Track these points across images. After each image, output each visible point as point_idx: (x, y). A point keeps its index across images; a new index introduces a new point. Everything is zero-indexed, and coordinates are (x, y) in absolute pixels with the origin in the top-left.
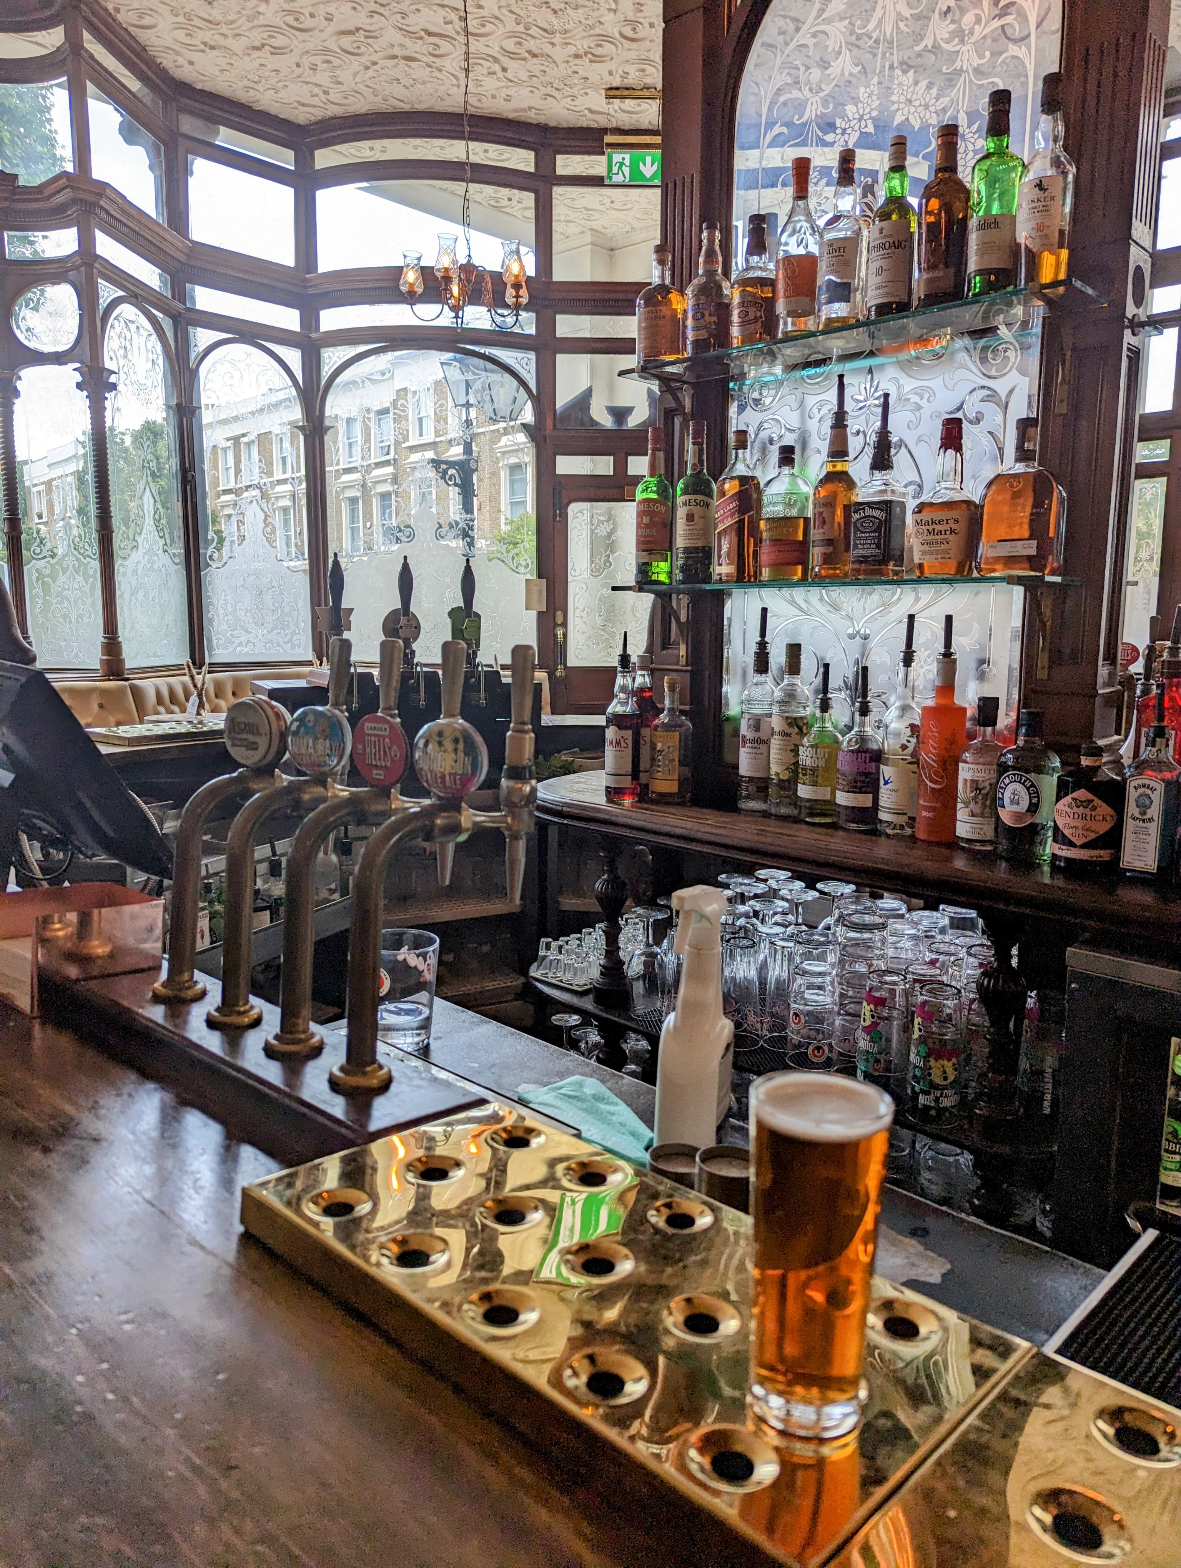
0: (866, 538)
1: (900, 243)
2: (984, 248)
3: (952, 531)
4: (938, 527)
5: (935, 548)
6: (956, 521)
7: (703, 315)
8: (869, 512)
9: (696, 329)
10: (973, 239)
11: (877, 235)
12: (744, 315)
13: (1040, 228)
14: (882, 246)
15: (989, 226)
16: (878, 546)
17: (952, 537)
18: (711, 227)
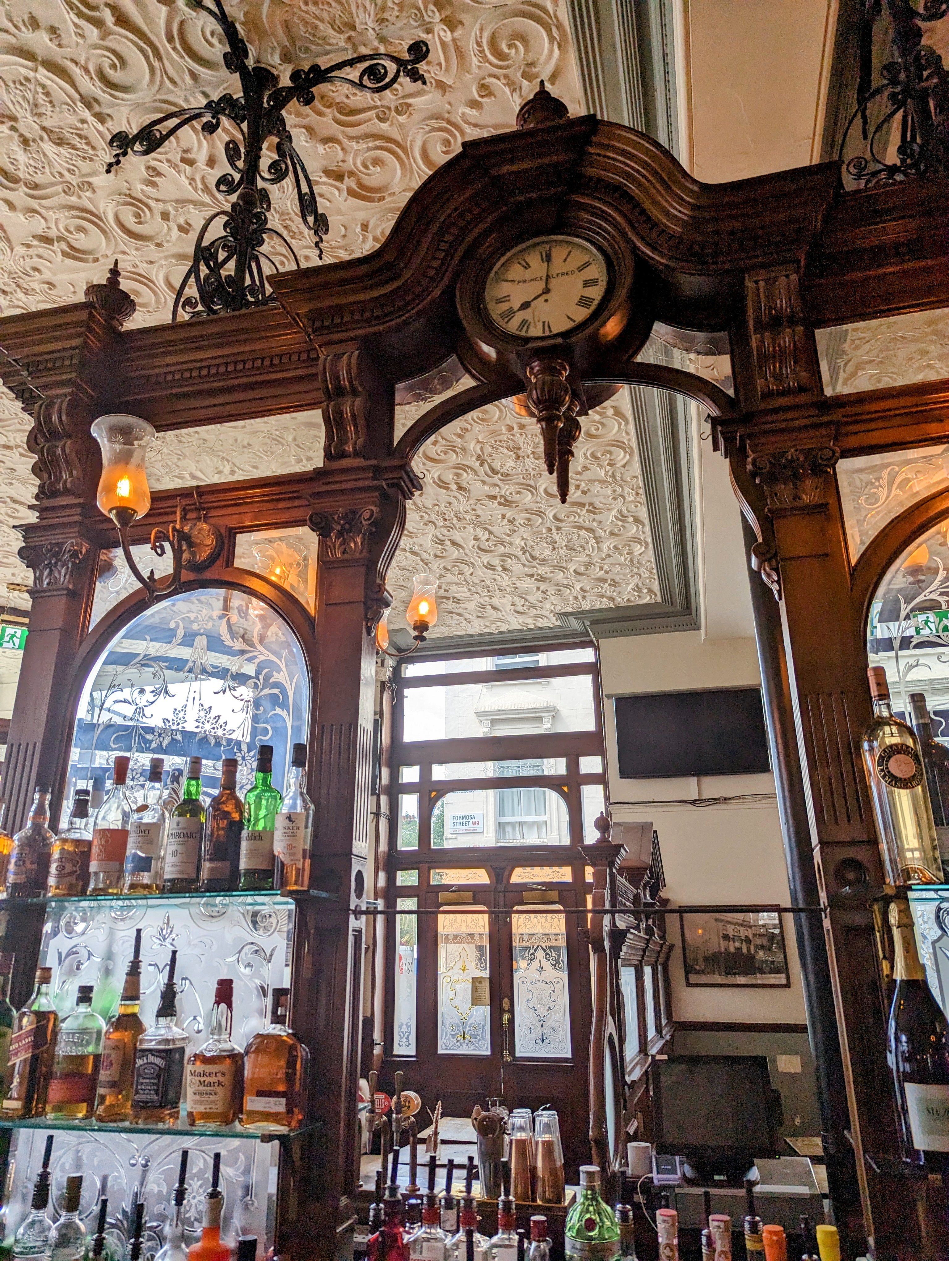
0: (147, 1084)
1: (192, 835)
2: (252, 853)
3: (219, 1083)
4: (208, 1079)
5: (205, 1098)
6: (223, 1074)
7: (24, 862)
8: (151, 1059)
9: (16, 874)
10: (244, 845)
11: (175, 826)
12: (61, 868)
13: (290, 847)
14: (178, 835)
15: (255, 839)
16: (157, 1092)
17: (219, 1090)
18: (43, 792)
